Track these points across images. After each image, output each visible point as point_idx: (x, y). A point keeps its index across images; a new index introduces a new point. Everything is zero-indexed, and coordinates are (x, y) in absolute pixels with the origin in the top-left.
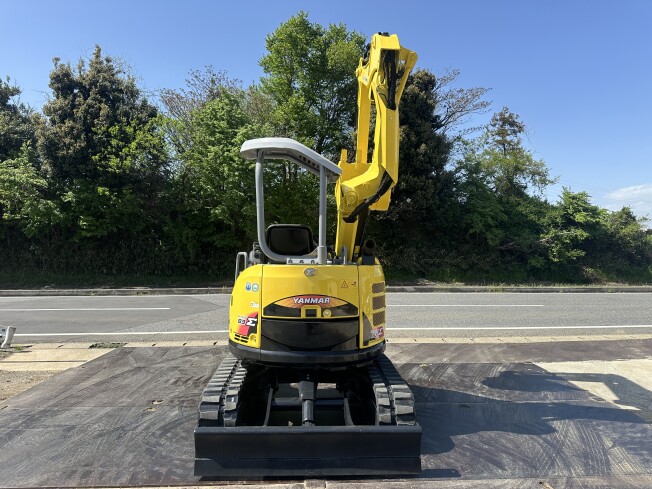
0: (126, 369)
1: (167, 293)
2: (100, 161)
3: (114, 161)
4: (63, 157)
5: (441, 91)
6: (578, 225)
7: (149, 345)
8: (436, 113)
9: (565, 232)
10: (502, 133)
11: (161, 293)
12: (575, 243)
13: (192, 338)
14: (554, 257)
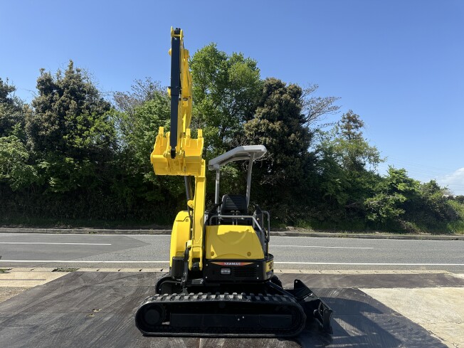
0: (77, 287)
1: (110, 233)
2: (69, 139)
3: (78, 140)
4: (43, 136)
5: (305, 98)
6: (399, 192)
7: (95, 270)
8: (302, 113)
9: (391, 197)
10: (348, 127)
11: (106, 232)
12: (398, 205)
13: (125, 266)
14: (383, 213)
